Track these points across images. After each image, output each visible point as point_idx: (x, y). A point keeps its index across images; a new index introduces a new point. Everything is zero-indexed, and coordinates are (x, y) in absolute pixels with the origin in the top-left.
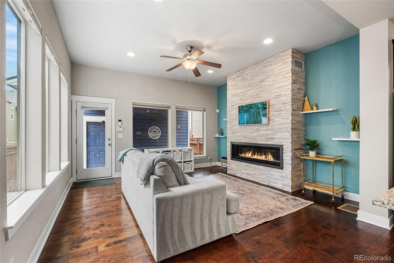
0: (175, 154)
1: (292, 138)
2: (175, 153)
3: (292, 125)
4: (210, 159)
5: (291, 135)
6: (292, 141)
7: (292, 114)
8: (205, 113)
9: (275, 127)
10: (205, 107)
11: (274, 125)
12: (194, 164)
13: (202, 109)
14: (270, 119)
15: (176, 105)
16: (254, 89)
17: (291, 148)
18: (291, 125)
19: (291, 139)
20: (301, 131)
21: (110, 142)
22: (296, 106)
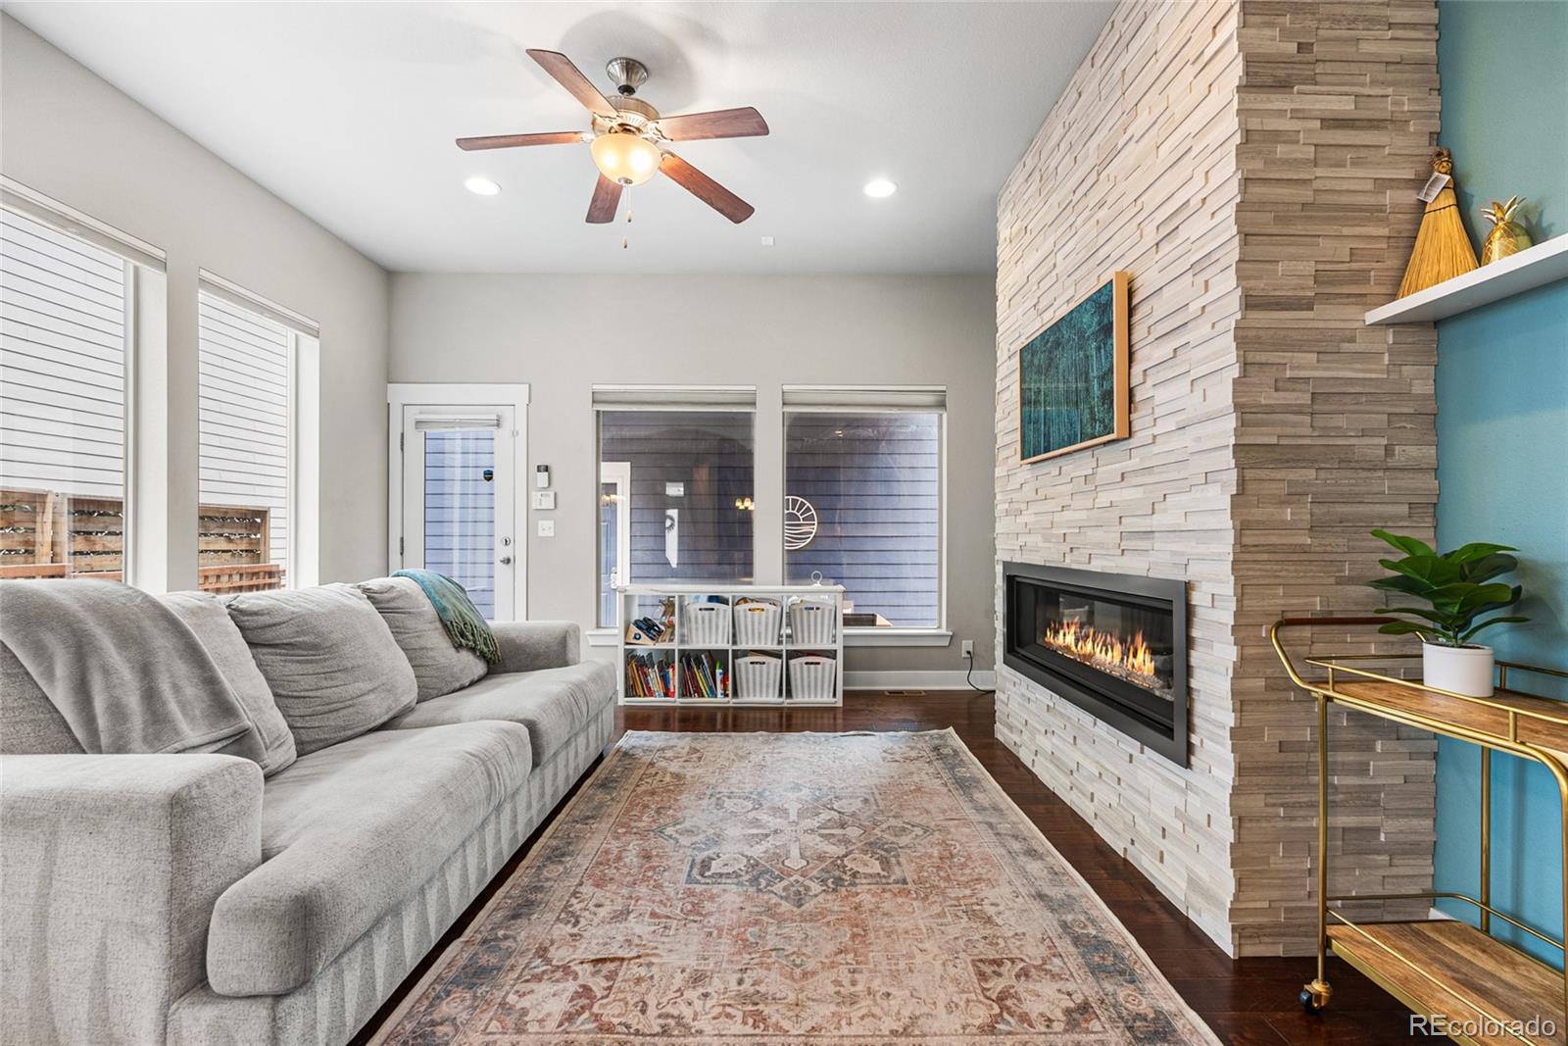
0: (746, 616)
1: (1242, 528)
2: (745, 610)
3: (1243, 425)
4: (969, 652)
5: (1234, 506)
6: (1241, 547)
7: (1244, 339)
8: (945, 416)
9: (1155, 449)
10: (943, 388)
11: (1155, 437)
12: (844, 670)
13: (929, 399)
14: (1139, 396)
15: (785, 388)
16: (1080, 220)
17: (1233, 606)
18: (1231, 422)
19: (1230, 537)
20: (1380, 474)
21: (507, 552)
22: (1309, 268)
